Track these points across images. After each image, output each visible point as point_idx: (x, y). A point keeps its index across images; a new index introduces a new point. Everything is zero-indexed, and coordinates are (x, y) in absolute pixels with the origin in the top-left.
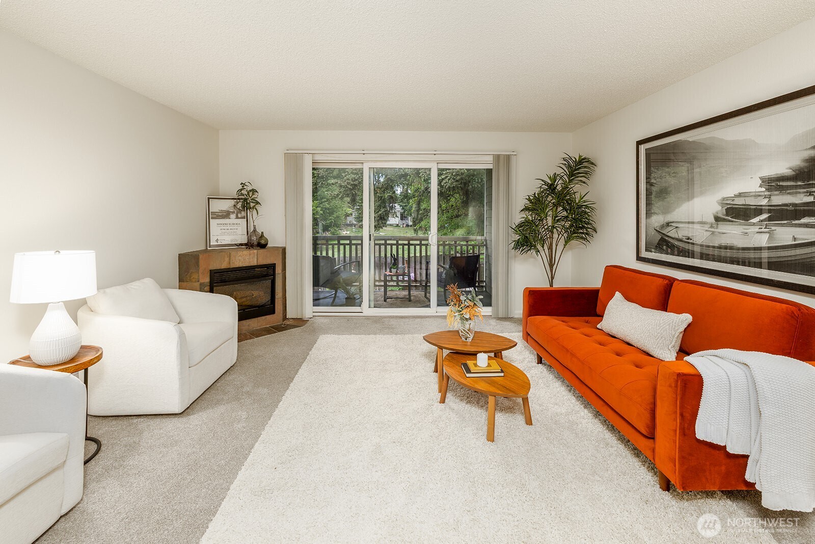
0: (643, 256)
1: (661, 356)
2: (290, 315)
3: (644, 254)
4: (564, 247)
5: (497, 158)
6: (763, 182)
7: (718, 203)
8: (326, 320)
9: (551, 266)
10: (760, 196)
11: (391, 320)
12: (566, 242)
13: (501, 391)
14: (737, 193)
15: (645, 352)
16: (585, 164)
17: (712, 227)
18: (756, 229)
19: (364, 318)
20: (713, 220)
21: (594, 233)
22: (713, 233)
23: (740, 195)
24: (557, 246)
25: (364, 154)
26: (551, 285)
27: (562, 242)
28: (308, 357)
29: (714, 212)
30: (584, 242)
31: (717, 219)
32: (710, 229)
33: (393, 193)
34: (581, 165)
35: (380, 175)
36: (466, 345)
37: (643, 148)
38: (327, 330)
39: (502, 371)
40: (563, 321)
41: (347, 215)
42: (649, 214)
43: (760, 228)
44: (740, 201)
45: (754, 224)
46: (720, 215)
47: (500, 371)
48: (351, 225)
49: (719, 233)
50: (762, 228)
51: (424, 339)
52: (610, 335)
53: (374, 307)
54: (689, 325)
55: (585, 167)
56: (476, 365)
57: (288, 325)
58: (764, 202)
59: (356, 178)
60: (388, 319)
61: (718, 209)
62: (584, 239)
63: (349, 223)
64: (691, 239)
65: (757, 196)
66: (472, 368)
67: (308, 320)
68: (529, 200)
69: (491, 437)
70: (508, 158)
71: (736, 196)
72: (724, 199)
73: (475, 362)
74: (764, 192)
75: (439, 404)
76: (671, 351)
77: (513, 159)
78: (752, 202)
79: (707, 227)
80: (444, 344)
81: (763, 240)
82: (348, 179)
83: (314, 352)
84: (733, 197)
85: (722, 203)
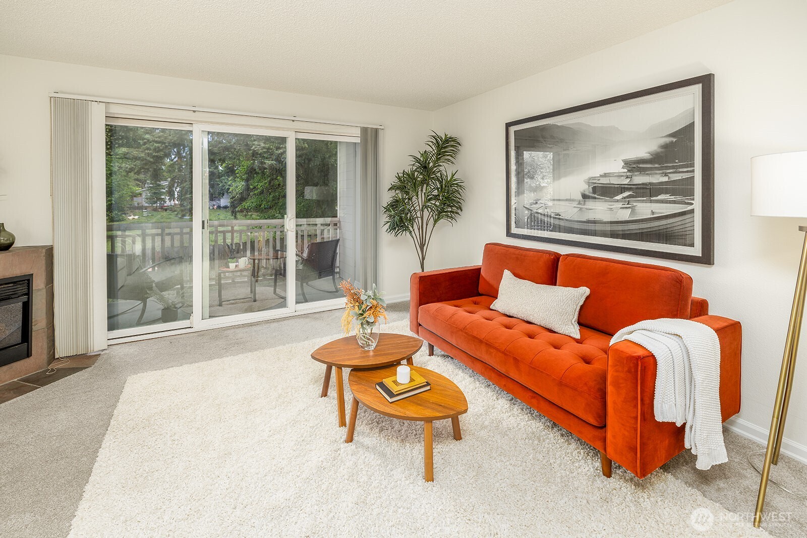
0: (513, 232)
1: (567, 332)
2: (61, 350)
3: (514, 230)
4: (434, 227)
5: (364, 131)
6: (625, 164)
7: (585, 182)
8: (132, 349)
9: (422, 246)
10: (622, 176)
11: (238, 331)
12: (436, 221)
13: (439, 411)
14: (602, 173)
15: (548, 329)
16: (452, 143)
17: (579, 203)
18: (620, 205)
19: (194, 334)
20: (581, 198)
21: (459, 211)
22: (581, 209)
23: (605, 175)
24: (427, 225)
25: (194, 111)
26: (423, 271)
27: (432, 221)
28: (112, 422)
29: (582, 191)
30: (450, 220)
31: (585, 196)
32: (578, 206)
33: (215, 169)
34: (448, 143)
35: (182, 148)
36: (368, 357)
37: (513, 129)
38: (138, 366)
39: (428, 384)
40: (455, 306)
41: (134, 195)
42: (519, 192)
43: (623, 205)
44: (604, 181)
45: (618, 201)
46: (587, 193)
47: (425, 383)
48: (141, 208)
49: (587, 209)
50: (625, 204)
51: (313, 357)
52: (506, 315)
53: (210, 317)
54: (587, 298)
55: (452, 146)
56: (395, 382)
57: (58, 370)
58: (627, 181)
59: (161, 148)
60: (232, 331)
61: (585, 188)
62: (451, 217)
63: (137, 205)
64: (560, 215)
65: (620, 176)
66: (395, 389)
67: (100, 354)
68: (399, 178)
69: (429, 476)
70: (376, 131)
71: (601, 176)
72: (590, 179)
73: (393, 378)
74: (626, 172)
75: (347, 445)
76: (574, 325)
77: (381, 133)
78: (615, 181)
79: (575, 204)
80: (344, 360)
81: (625, 215)
82: (148, 149)
83: (122, 409)
84: (598, 177)
85: (588, 182)
